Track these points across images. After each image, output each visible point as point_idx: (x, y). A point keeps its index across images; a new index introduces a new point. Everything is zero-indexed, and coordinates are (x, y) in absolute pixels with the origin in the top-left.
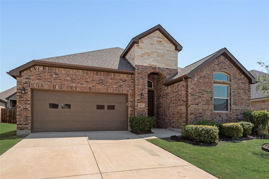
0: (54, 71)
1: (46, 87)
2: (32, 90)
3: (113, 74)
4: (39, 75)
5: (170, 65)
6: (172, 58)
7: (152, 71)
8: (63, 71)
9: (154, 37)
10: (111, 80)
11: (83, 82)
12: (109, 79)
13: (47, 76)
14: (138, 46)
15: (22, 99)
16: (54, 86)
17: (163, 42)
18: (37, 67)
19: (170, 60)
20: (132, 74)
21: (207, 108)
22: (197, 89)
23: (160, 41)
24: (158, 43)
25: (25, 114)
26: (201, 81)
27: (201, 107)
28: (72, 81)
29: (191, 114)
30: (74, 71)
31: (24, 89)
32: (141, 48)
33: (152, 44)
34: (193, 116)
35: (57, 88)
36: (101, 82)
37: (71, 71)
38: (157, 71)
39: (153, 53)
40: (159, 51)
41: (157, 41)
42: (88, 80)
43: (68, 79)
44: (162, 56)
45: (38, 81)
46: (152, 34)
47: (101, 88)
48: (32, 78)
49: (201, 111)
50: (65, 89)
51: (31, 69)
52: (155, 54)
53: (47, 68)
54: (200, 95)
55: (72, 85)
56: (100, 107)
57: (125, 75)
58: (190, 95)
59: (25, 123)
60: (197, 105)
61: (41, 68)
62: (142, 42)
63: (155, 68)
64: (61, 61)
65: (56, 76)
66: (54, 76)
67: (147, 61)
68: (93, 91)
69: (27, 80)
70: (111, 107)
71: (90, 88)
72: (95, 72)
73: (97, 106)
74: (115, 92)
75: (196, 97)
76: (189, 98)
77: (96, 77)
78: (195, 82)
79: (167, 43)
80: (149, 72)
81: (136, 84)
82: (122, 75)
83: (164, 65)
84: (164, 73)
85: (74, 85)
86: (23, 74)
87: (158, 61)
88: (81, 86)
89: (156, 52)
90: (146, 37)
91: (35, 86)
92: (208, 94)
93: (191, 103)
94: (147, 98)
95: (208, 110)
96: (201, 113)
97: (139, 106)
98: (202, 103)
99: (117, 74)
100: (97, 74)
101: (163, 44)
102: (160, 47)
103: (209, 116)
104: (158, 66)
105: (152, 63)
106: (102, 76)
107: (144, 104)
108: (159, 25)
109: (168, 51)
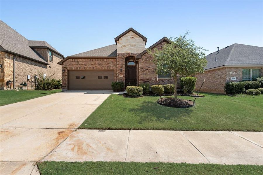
0: (77, 61)
1: (73, 69)
2: (68, 71)
3: (106, 59)
4: (70, 63)
5: (139, 51)
6: (141, 47)
7: (127, 55)
8: (81, 60)
9: (129, 35)
10: (104, 63)
11: (90, 65)
12: (103, 62)
13: (74, 63)
14: (119, 42)
15: (64, 75)
16: (77, 68)
17: (134, 37)
18: (70, 59)
19: (139, 48)
20: (116, 58)
21: (152, 76)
22: (145, 65)
23: (133, 37)
24: (131, 39)
25: (65, 81)
26: (148, 59)
27: (148, 76)
28: (85, 65)
29: (141, 80)
30: (86, 59)
31: (64, 70)
32: (120, 43)
33: (127, 40)
34: (142, 81)
35: (78, 68)
36: (99, 64)
37: (85, 60)
38: (131, 55)
39: (128, 45)
40: (132, 43)
41: (131, 37)
42: (93, 64)
43: (83, 64)
44: (134, 46)
45: (70, 66)
46: (127, 34)
47: (99, 67)
48: (68, 65)
49: (148, 78)
50: (82, 69)
51: (67, 61)
52: (129, 45)
53: (74, 59)
54: (147, 68)
55: (85, 67)
56: (100, 78)
57: (112, 60)
58: (139, 69)
59: (65, 86)
60: (144, 75)
61: (71, 60)
62: (121, 40)
63: (129, 54)
64: (80, 56)
65: (78, 63)
66: (77, 63)
67: (124, 50)
68: (96, 69)
69: (65, 66)
70: (106, 77)
71: (94, 68)
72: (96, 59)
73: (99, 77)
74: (107, 69)
75: (144, 70)
76: (139, 71)
77: (97, 62)
78: (144, 60)
79: (137, 38)
80: (125, 57)
81: (118, 64)
82: (111, 59)
83: (135, 51)
84: (135, 56)
85: (86, 67)
86: (64, 63)
87: (131, 49)
88: (89, 67)
89: (130, 44)
90: (124, 36)
91: (69, 68)
92: (153, 68)
93: (140, 73)
94: (124, 71)
95: (153, 78)
96: (148, 80)
97: (120, 76)
98: (148, 73)
99: (108, 59)
100: (97, 60)
101: (134, 39)
102: (132, 41)
103: (154, 81)
104: (131, 52)
105: (127, 51)
106: (100, 61)
107: (122, 75)
108: (131, 28)
109: (138, 42)
